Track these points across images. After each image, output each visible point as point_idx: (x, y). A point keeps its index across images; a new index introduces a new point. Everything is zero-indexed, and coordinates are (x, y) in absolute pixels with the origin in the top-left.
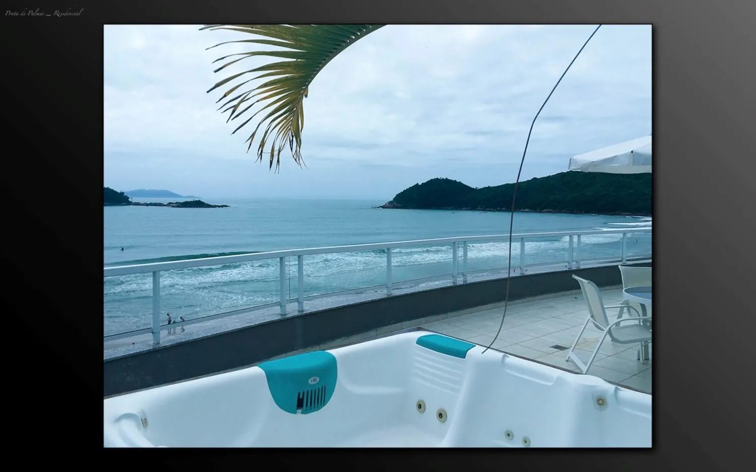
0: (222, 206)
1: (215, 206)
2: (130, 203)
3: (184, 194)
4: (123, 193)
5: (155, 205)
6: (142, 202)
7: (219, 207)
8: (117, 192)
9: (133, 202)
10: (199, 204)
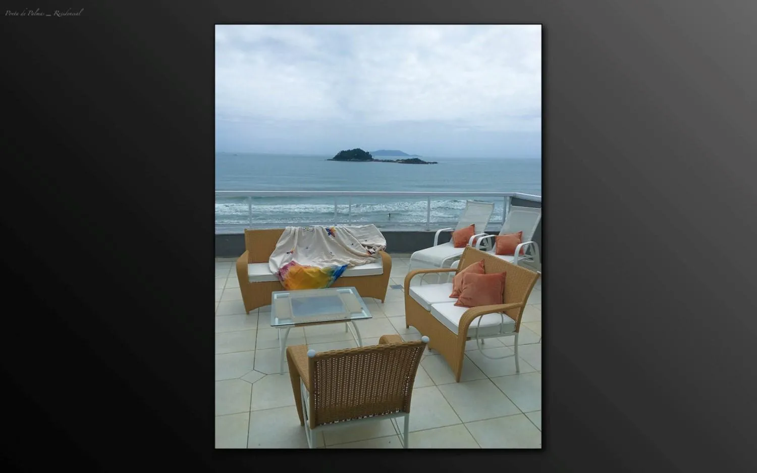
0: (433, 163)
1: (428, 163)
2: (372, 160)
3: (410, 154)
4: (368, 153)
5: (388, 161)
6: (380, 159)
7: (431, 163)
8: (364, 152)
9: (375, 159)
10: (416, 161)
